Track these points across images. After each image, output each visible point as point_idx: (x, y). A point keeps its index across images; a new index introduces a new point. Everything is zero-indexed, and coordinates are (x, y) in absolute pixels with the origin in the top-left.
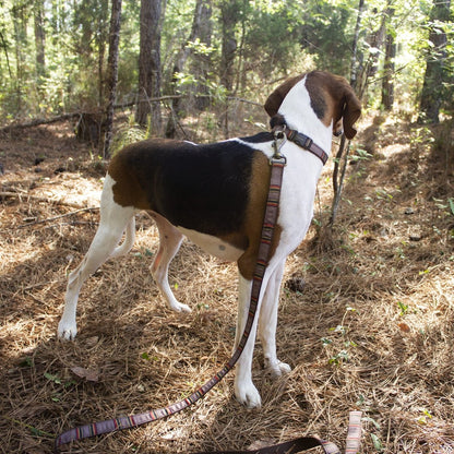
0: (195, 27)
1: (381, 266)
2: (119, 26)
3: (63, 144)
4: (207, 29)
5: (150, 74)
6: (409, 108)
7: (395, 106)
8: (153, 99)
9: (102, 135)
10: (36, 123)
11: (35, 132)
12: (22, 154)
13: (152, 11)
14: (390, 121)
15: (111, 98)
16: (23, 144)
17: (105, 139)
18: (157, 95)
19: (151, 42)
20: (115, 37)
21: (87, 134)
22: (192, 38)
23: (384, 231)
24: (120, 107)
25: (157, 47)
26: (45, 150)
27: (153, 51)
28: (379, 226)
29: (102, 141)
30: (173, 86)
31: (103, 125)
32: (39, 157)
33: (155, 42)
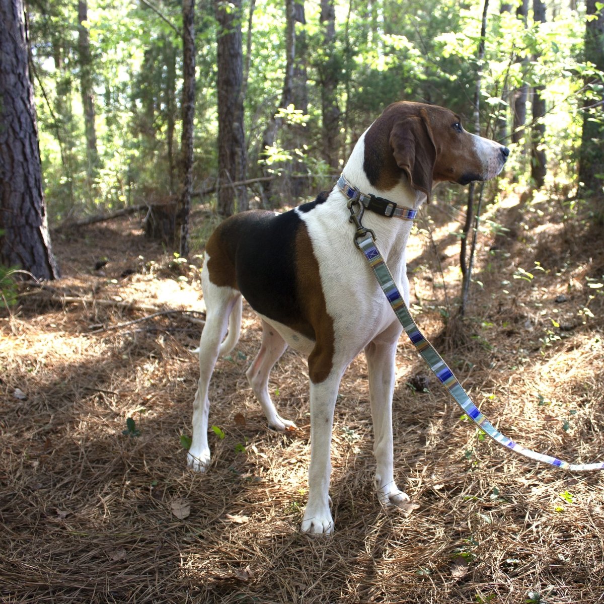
0: (287, 92)
1: (524, 360)
2: (193, 94)
3: (129, 244)
4: (301, 94)
5: (233, 154)
6: (564, 180)
7: (549, 179)
8: (237, 183)
9: (178, 229)
10: (94, 220)
11: (93, 231)
12: (79, 257)
13: (232, 76)
14: (540, 196)
15: (187, 182)
16: (79, 245)
17: (181, 233)
18: (242, 179)
19: (232, 114)
20: (189, 108)
21: (158, 230)
22: (283, 105)
23: (528, 323)
24: (197, 195)
25: (240, 119)
26: (107, 252)
27: (236, 124)
28: (523, 317)
29: (177, 236)
30: (262, 165)
31: (179, 216)
32: (100, 260)
33: (237, 113)
